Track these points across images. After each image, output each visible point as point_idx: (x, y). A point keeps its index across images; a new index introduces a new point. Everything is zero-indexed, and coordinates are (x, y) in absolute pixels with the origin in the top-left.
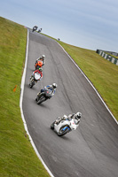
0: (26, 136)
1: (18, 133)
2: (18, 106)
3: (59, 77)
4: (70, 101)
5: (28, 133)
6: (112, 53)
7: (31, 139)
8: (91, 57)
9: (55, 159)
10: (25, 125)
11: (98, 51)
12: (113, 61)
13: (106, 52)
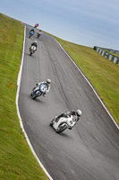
0: (22, 133)
1: (13, 130)
2: (13, 103)
3: (56, 74)
4: (66, 98)
5: (23, 130)
6: (109, 50)
7: (26, 136)
8: (89, 54)
9: (51, 157)
10: (21, 122)
11: (95, 48)
12: (110, 58)
13: (103, 49)
